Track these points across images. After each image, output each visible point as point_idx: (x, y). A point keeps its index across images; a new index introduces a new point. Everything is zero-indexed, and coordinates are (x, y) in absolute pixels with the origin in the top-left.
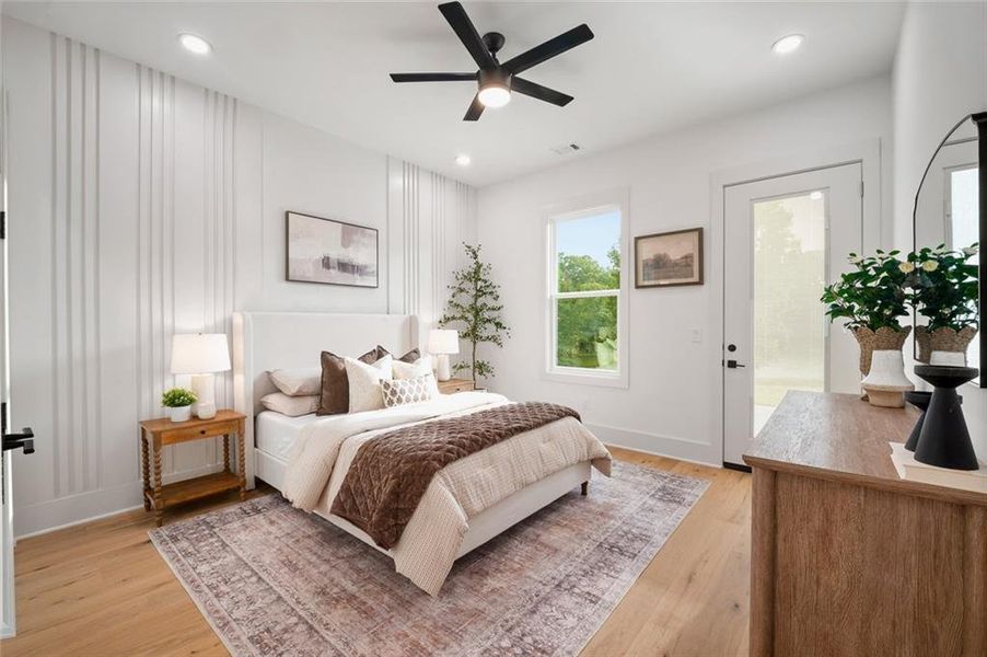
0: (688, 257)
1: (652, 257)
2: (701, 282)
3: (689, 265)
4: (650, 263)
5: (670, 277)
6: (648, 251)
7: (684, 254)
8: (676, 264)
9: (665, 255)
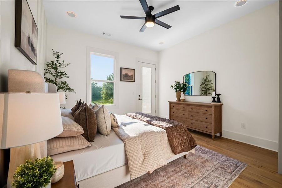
0: (132, 75)
1: (125, 74)
2: (134, 82)
3: (132, 77)
4: (124, 75)
5: (129, 79)
6: (124, 72)
7: (132, 74)
8: (130, 76)
9: (128, 74)
